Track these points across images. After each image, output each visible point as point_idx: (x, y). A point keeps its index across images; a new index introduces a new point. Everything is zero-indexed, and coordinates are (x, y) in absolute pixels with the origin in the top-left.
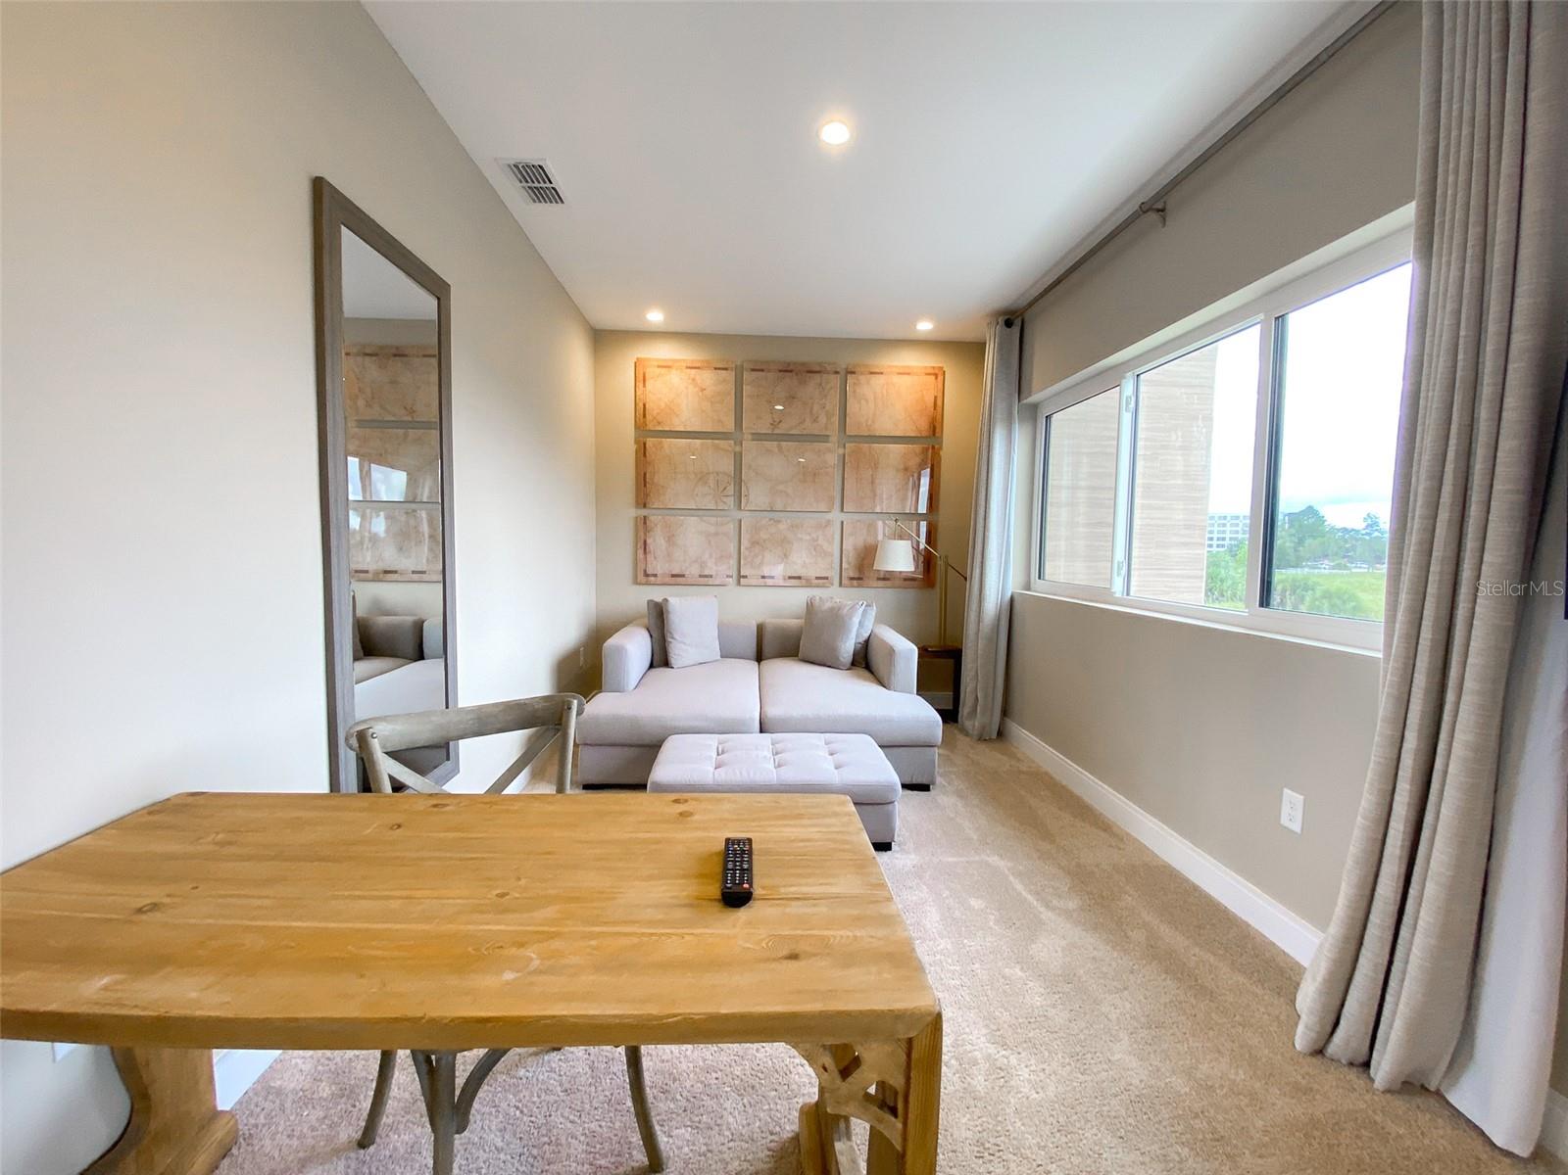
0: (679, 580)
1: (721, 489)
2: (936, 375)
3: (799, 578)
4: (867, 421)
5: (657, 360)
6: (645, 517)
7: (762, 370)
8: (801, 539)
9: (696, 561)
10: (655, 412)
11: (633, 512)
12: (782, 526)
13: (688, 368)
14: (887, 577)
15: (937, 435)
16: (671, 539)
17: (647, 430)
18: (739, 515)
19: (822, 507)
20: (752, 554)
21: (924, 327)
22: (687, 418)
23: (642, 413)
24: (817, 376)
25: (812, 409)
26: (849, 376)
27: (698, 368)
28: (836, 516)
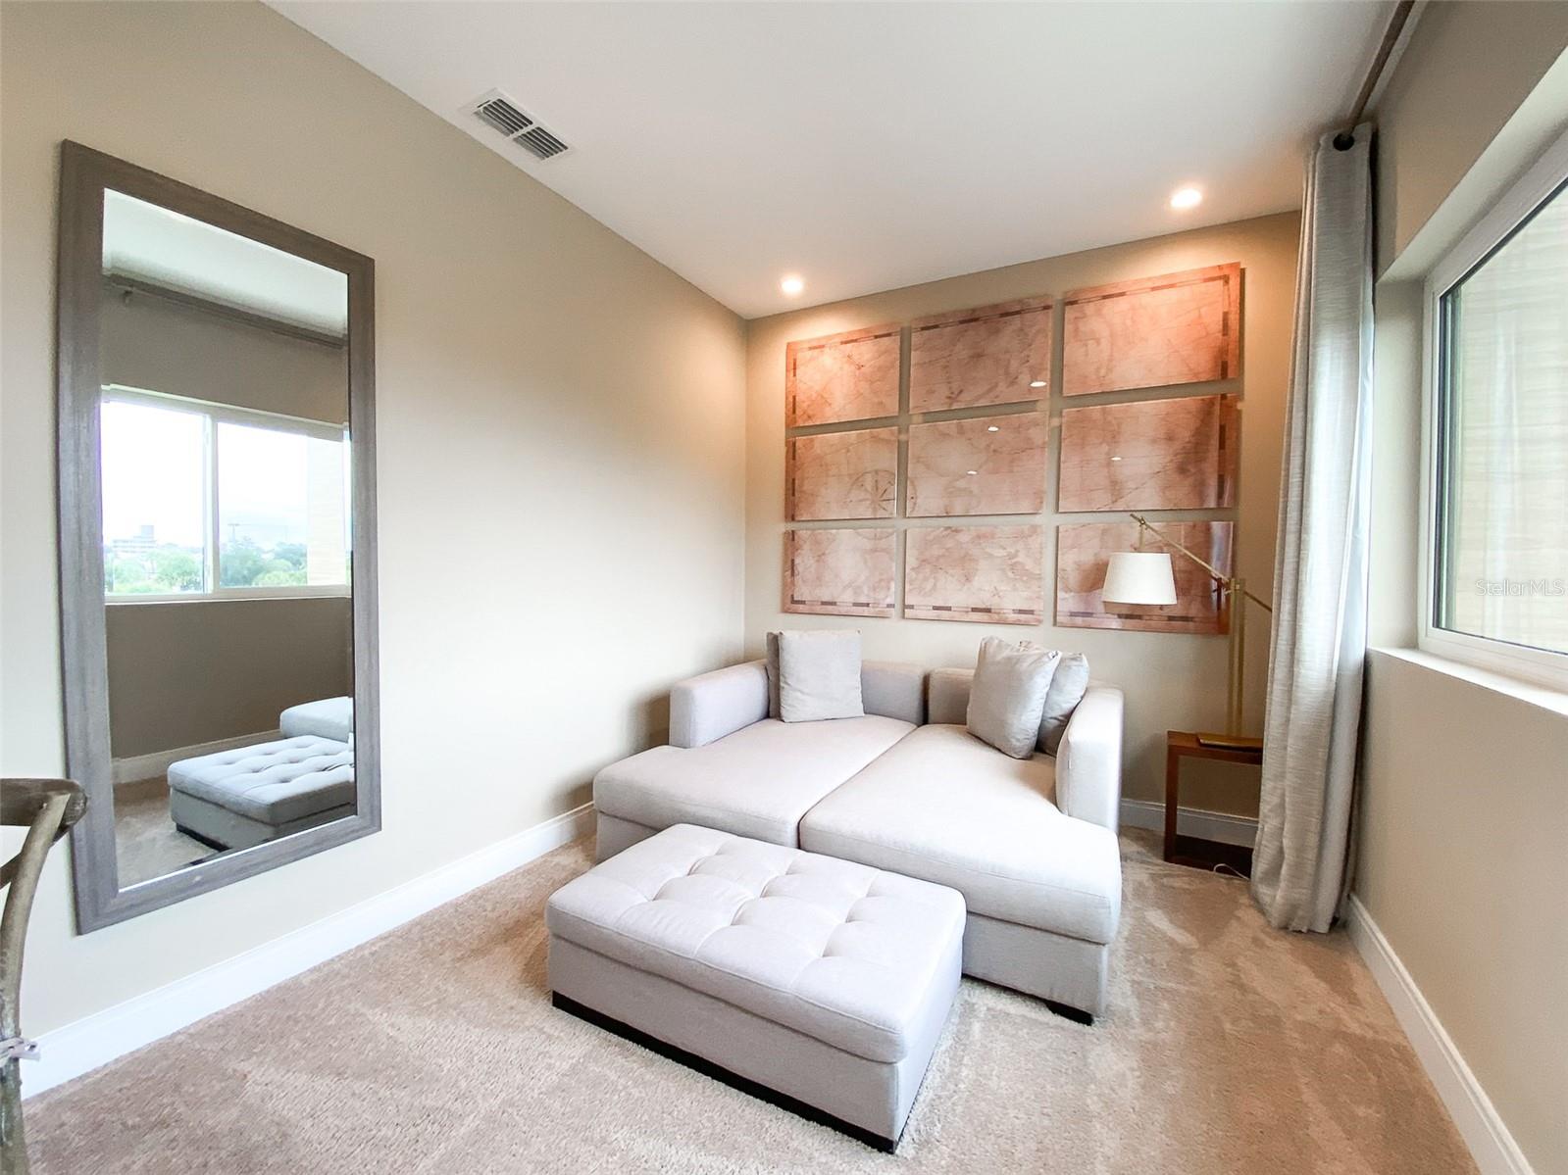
0: (830, 608)
1: (881, 492)
2: (1226, 279)
3: (988, 611)
4: (1098, 370)
5: (809, 341)
6: (793, 532)
7: (936, 327)
8: (991, 556)
9: (849, 585)
10: (805, 405)
11: (783, 527)
12: (963, 538)
13: (842, 343)
14: (1135, 615)
15: (1230, 376)
16: (820, 557)
17: (800, 426)
18: (902, 524)
19: (1025, 506)
20: (921, 576)
21: (1187, 200)
22: (841, 407)
23: (793, 406)
24: (1017, 321)
25: (1007, 367)
26: (1067, 308)
27: (855, 341)
28: (1047, 519)
